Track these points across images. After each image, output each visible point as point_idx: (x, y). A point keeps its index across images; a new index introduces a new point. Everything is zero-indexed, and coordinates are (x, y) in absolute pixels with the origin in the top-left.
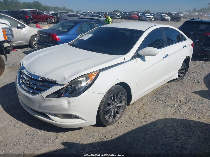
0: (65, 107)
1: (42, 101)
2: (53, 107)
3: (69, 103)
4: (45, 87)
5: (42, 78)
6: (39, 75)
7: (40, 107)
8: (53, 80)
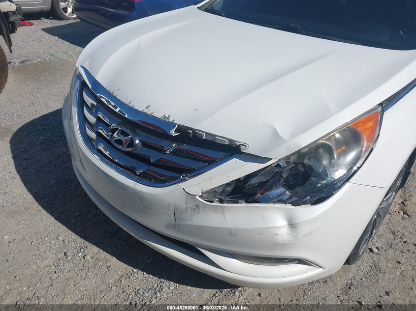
0: (280, 239)
1: (189, 210)
2: (231, 233)
3: (292, 225)
4: (190, 159)
5: (182, 129)
6: (168, 118)
7: (177, 226)
8: (228, 139)
